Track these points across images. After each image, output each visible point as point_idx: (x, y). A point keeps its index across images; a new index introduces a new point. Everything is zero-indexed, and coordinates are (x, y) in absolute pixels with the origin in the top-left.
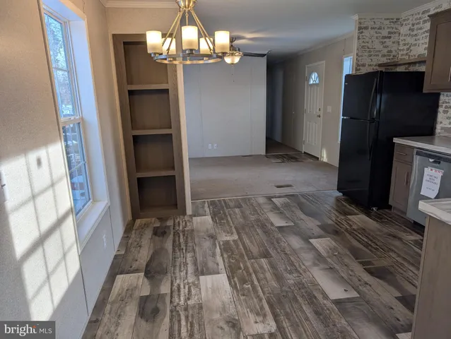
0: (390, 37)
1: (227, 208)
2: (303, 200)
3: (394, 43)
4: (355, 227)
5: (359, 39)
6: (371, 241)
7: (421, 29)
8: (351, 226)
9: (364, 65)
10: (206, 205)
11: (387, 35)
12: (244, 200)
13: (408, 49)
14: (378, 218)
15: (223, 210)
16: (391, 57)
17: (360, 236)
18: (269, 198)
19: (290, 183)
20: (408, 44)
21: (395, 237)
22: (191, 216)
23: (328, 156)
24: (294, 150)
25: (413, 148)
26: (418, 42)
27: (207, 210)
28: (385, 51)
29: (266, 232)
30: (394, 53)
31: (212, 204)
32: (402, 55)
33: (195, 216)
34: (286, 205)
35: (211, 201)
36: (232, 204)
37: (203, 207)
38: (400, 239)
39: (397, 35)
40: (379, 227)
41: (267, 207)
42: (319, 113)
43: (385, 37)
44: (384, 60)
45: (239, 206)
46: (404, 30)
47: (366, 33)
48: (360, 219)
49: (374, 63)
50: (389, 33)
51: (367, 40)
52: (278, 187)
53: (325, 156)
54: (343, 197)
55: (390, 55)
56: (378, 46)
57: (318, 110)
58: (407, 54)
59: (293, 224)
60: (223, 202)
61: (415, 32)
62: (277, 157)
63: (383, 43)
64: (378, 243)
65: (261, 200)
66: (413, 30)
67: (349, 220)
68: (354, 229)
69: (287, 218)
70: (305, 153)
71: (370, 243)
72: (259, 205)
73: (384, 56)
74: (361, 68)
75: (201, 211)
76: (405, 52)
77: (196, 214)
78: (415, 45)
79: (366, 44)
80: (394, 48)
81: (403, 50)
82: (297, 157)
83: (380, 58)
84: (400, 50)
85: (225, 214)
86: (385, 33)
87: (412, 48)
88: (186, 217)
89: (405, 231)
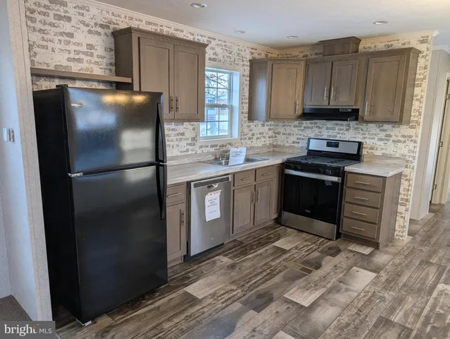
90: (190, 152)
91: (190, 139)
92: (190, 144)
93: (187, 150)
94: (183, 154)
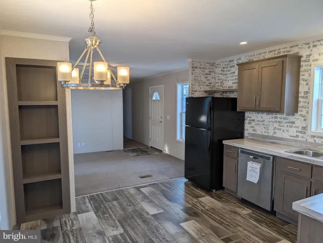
0: (210, 74)
1: (106, 202)
2: (164, 188)
3: (212, 78)
4: (207, 208)
5: (192, 74)
6: (222, 218)
7: (229, 71)
8: (204, 207)
9: (196, 91)
10: (87, 200)
11: (208, 73)
12: (118, 192)
13: (221, 83)
14: (219, 198)
15: (103, 204)
16: (212, 87)
17: (213, 215)
18: (138, 189)
19: (149, 174)
20: (221, 79)
21: (235, 213)
22: (76, 214)
23: (169, 150)
24: (144, 145)
25: (238, 148)
26: (227, 79)
27: (89, 205)
28: (207, 83)
29: (145, 221)
30: (213, 84)
31: (92, 198)
32: (218, 86)
33: (79, 213)
34: (152, 193)
35: (90, 196)
36: (110, 198)
37: (85, 203)
38: (239, 214)
39: (214, 73)
40: (222, 205)
41: (139, 197)
42: (161, 120)
43: (207, 74)
44: (207, 89)
45: (116, 199)
46: (218, 70)
47: (197, 70)
48: (207, 200)
49: (202, 90)
50: (210, 72)
51: (197, 75)
52: (142, 177)
53: (167, 150)
54: (189, 182)
55: (210, 86)
56: (204, 79)
57: (160, 117)
58: (221, 86)
59: (163, 211)
60: (101, 197)
61: (225, 73)
62: (133, 151)
63: (206, 78)
64: (227, 220)
65: (133, 191)
66: (224, 71)
67: (201, 202)
68: (207, 210)
69: (156, 206)
70: (151, 147)
71: (222, 220)
72: (132, 195)
73: (207, 86)
74: (195, 93)
75: (83, 207)
76: (219, 84)
77: (80, 211)
78: (226, 80)
79: (197, 78)
80: (213, 81)
81: (218, 83)
82: (146, 150)
83: (205, 87)
84: (216, 83)
85: (105, 207)
86: (207, 71)
87: (224, 82)
88: (71, 214)
89: (240, 207)
90: (300, 139)
91: (300, 127)
92: (300, 132)
93: (297, 136)
94: (292, 138)
